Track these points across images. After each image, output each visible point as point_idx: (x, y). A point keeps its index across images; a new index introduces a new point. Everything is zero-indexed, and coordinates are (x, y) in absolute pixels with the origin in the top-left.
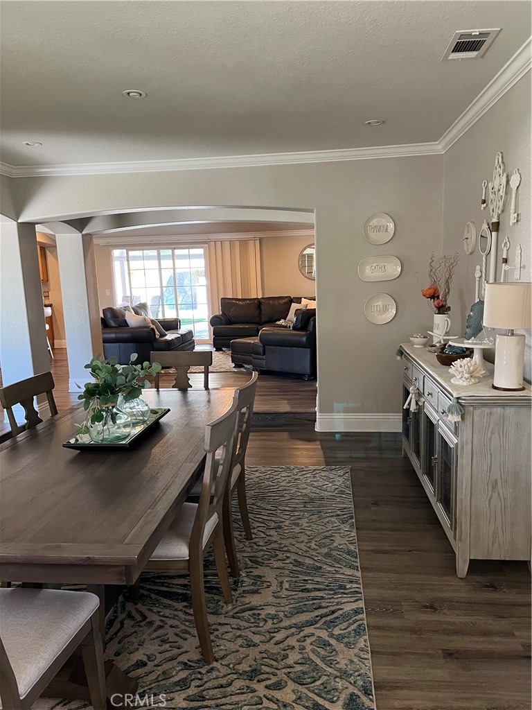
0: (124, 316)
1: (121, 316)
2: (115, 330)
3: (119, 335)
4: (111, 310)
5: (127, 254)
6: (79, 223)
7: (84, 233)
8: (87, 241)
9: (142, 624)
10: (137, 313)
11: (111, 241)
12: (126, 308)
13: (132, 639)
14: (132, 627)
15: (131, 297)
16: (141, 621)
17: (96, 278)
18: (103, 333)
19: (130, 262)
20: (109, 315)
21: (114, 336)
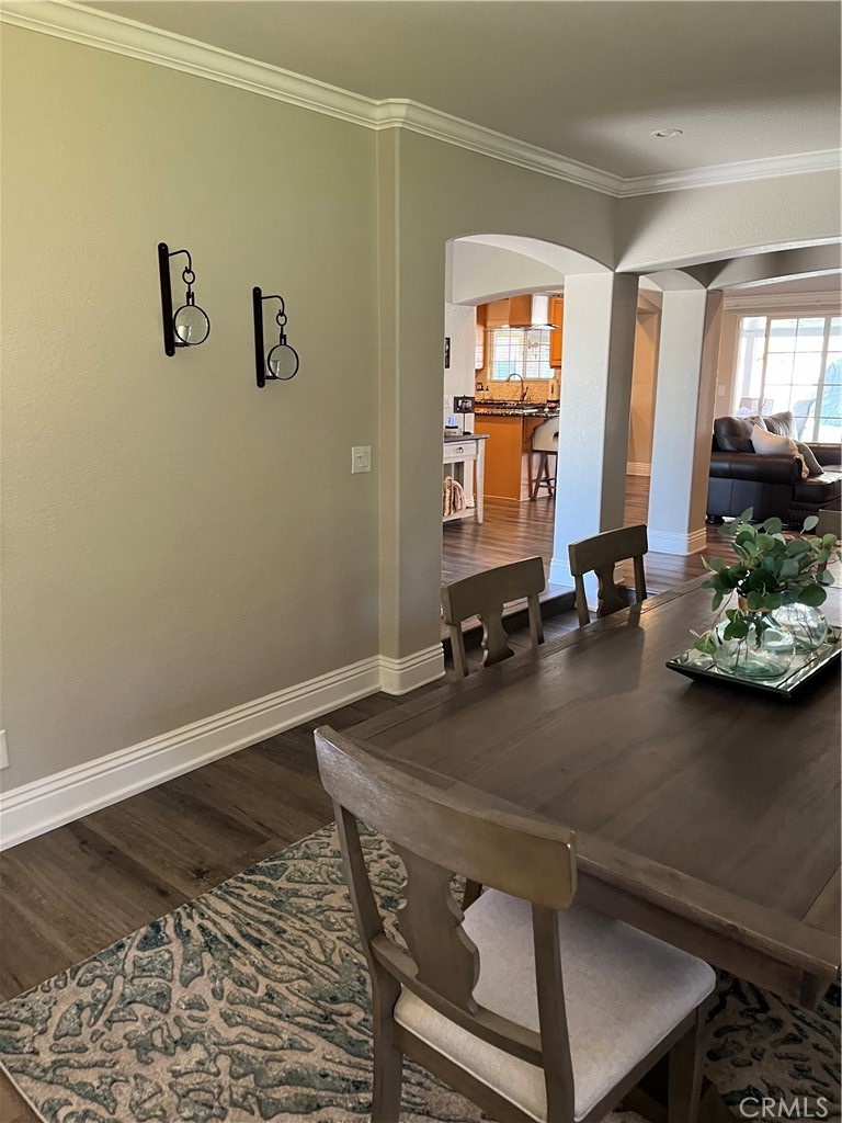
0: (748, 433)
1: (744, 433)
2: (730, 456)
3: (734, 466)
4: (730, 421)
5: (768, 324)
6: (705, 272)
7: (710, 288)
8: (714, 301)
9: (760, 1016)
10: (771, 429)
11: (745, 302)
12: (754, 420)
13: (741, 1037)
14: (741, 1014)
15: (761, 400)
16: (757, 1011)
17: (716, 366)
18: (712, 460)
19: (771, 339)
20: (723, 430)
21: (726, 466)
